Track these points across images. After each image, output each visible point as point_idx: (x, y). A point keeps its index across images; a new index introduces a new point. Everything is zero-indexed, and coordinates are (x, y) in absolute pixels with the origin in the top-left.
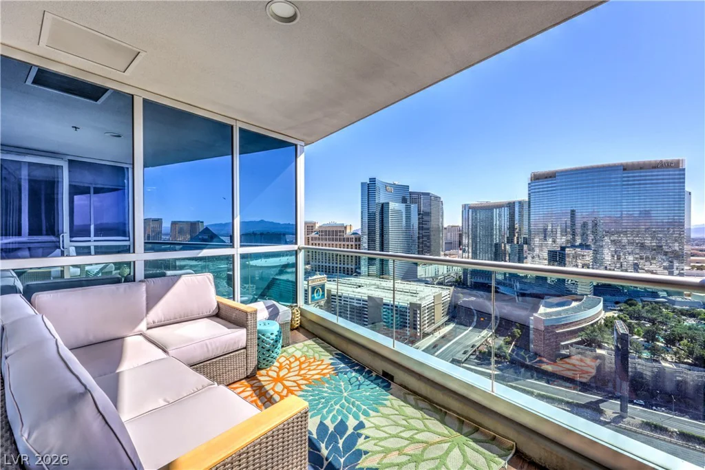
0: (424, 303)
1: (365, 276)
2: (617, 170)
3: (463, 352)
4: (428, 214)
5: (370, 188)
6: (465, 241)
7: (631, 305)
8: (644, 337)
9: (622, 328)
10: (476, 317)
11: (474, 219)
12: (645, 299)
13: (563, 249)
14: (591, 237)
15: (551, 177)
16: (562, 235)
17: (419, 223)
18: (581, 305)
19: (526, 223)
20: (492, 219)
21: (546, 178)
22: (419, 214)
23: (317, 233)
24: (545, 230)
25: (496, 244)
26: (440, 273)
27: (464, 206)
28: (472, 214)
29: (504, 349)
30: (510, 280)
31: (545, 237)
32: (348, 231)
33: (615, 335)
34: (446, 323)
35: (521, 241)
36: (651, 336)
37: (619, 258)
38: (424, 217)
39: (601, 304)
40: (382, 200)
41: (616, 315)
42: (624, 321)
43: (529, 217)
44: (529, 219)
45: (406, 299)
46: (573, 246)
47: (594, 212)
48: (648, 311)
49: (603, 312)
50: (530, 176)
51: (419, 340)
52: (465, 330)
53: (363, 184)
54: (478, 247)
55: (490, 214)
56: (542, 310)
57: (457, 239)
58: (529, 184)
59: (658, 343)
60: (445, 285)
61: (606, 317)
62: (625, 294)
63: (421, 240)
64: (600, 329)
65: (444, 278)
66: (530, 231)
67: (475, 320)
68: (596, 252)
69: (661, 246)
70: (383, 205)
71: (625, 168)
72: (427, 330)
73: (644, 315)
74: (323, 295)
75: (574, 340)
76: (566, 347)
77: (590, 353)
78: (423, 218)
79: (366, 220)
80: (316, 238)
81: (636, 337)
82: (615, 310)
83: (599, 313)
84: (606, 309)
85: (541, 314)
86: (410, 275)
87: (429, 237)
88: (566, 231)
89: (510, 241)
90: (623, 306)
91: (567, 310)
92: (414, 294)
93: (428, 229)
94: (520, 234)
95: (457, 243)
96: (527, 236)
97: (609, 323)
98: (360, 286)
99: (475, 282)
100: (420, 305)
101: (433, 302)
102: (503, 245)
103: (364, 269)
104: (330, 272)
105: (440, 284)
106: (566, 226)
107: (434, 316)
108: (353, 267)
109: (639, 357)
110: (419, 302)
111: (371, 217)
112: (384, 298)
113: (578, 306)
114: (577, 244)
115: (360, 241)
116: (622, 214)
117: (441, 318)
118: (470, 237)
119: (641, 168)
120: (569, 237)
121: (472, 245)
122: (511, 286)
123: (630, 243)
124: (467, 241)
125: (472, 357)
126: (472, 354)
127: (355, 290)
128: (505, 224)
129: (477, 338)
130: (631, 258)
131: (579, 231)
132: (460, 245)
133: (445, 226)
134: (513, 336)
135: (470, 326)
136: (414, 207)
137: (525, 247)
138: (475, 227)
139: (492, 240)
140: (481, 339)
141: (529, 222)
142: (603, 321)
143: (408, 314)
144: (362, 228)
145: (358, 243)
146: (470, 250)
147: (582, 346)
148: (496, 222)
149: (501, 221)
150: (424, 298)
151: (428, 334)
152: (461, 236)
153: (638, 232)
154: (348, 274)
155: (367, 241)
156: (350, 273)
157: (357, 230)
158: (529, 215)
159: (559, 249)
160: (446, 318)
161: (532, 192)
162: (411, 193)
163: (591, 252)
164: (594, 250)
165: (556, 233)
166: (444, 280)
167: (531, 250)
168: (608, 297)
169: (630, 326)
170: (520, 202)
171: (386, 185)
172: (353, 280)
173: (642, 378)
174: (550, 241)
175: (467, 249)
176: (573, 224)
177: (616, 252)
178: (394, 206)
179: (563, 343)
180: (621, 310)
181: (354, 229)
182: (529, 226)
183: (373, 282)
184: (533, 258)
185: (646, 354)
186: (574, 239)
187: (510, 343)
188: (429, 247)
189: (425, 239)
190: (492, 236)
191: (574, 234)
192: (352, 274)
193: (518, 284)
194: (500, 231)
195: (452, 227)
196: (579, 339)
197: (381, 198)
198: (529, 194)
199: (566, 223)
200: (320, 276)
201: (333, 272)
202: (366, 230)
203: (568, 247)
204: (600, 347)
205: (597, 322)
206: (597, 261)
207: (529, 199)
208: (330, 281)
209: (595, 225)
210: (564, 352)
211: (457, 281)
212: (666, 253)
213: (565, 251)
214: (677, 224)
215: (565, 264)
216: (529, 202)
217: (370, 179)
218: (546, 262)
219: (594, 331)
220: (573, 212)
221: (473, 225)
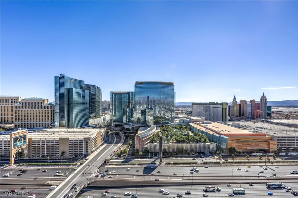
0: (92, 137)
1: (58, 127)
2: (159, 84)
3: (110, 155)
4: (94, 95)
5: (60, 80)
6: (111, 107)
7: (163, 127)
8: (166, 137)
9: (160, 135)
10: (115, 139)
11: (115, 98)
12: (166, 125)
13: (145, 110)
14: (153, 106)
15: (142, 84)
16: (145, 105)
17: (90, 99)
19: (134, 100)
20: (122, 98)
21: (140, 84)
22: (90, 95)
23: (20, 104)
24: (140, 103)
25: (123, 108)
26: (100, 122)
27: (111, 92)
28: (114, 96)
29: (126, 150)
30: (128, 122)
31: (140, 105)
32: (45, 102)
33: (159, 138)
34: (103, 144)
35: (132, 107)
36: (167, 136)
37: (160, 112)
38: (92, 97)
39: (155, 128)
40: (69, 87)
41: (159, 131)
42: (161, 132)
43: (135, 98)
45: (83, 136)
46: (148, 109)
47: (154, 97)
48: (167, 128)
50: (135, 83)
51: (90, 154)
52: (111, 145)
53: (55, 77)
54: (116, 110)
55: (121, 96)
56: (139, 132)
57: (108, 107)
58: (135, 86)
59: (169, 138)
60: (102, 127)
62: (161, 124)
63: (91, 107)
64: (155, 136)
65: (102, 124)
66: (135, 103)
67: (115, 140)
69: (169, 108)
70: (69, 89)
71: (162, 83)
72: (93, 149)
73: (166, 130)
74: (25, 142)
75: (148, 141)
76: (146, 144)
77: (153, 145)
78: (91, 97)
79: (58, 96)
80: (19, 107)
81: (164, 137)
83: (155, 131)
84: (157, 129)
85: (139, 134)
86: (85, 124)
87: (95, 106)
89: (128, 107)
90: (161, 128)
91: (146, 131)
92: (86, 133)
93: (94, 102)
94: (132, 105)
95: (108, 108)
96: (134, 105)
97: (158, 133)
98: (53, 133)
99: (115, 125)
100: (90, 138)
101: (97, 136)
102: (126, 109)
103: (57, 123)
104: (32, 127)
105: (100, 127)
107: (97, 142)
108: (50, 123)
109: (165, 143)
110: (89, 137)
111: (62, 96)
112: (69, 138)
113: (150, 129)
114: (149, 108)
115: (54, 107)
116: (161, 98)
117: (100, 142)
118: (113, 106)
119: (165, 84)
120: (147, 105)
121: (114, 109)
122: (129, 125)
123: (163, 107)
124: (112, 108)
125: (114, 156)
126: (114, 155)
127: (50, 136)
128: (127, 101)
129: (116, 148)
130: (163, 112)
131: (150, 103)
132: (109, 109)
133: (103, 100)
134: (129, 144)
135: (113, 143)
136: (87, 92)
137: (134, 109)
138: (115, 101)
139: (122, 107)
140: (117, 148)
141: (135, 100)
142: (156, 133)
143: (83, 144)
144: (55, 101)
145: (52, 109)
146: (113, 111)
147: (150, 143)
148: (123, 100)
149: (125, 99)
150: (92, 134)
151: (94, 151)
152: (109, 105)
153: (165, 104)
154: (45, 127)
155: (59, 108)
156: (47, 126)
157: (53, 102)
158: (135, 97)
160: (103, 142)
161: (136, 89)
162: (85, 85)
164: (154, 110)
165: (143, 104)
166: (102, 125)
167: (136, 110)
168: (157, 125)
169: (163, 134)
170: (132, 92)
171: (71, 79)
172: (49, 130)
173: (165, 149)
174: (141, 107)
175: (112, 110)
176: (148, 101)
177: (159, 110)
178: (75, 90)
179: (145, 143)
180: (160, 129)
181: (49, 102)
182: (135, 102)
183: (63, 130)
184: (136, 113)
185: (166, 142)
186: (148, 106)
187: (128, 147)
188: (95, 110)
189: (93, 106)
190: (122, 105)
191: (148, 105)
192: (48, 127)
193: (131, 124)
194: (125, 103)
195: (106, 101)
196: (150, 141)
197: (68, 86)
199: (146, 101)
200: (22, 131)
201: (34, 127)
202: (58, 102)
204: (155, 142)
206: (155, 113)
207: (135, 91)
208: (31, 132)
209: (154, 101)
210: (145, 146)
211: (108, 125)
212: (170, 110)
213: (146, 110)
214: (173, 101)
215: (146, 115)
216: (135, 92)
217: (61, 75)
218: (140, 115)
219: (154, 137)
220: (148, 97)
221: (114, 100)
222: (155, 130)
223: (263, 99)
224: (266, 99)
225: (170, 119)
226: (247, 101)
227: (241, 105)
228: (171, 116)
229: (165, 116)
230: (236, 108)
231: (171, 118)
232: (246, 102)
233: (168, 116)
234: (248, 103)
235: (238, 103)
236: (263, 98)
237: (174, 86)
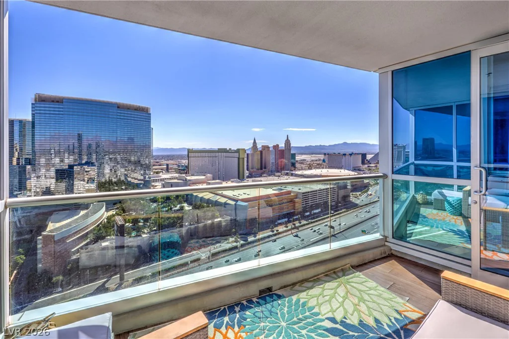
2: (114, 107)
9: (119, 221)
13: (71, 167)
14: (94, 157)
15: (58, 102)
16: (70, 155)
18: (88, 212)
21: (53, 101)
33: (115, 228)
39: (104, 207)
41: (114, 213)
43: (34, 138)
44: (33, 143)
46: (80, 164)
47: (97, 136)
49: (106, 213)
50: (34, 97)
56: (51, 226)
58: (33, 104)
59: (140, 224)
61: (108, 217)
64: (104, 227)
66: (34, 151)
68: (99, 168)
69: (139, 161)
71: (119, 107)
73: (131, 208)
75: (84, 243)
76: (77, 252)
77: (97, 248)
81: (128, 224)
82: (114, 209)
84: (107, 210)
85: (50, 231)
88: (73, 152)
90: (119, 205)
91: (77, 219)
96: (29, 156)
106: (74, 147)
109: (130, 237)
113: (86, 213)
114: (84, 162)
116: (117, 139)
119: (128, 109)
120: (77, 156)
130: (122, 170)
131: (85, 151)
137: (29, 168)
142: (106, 220)
147: (90, 246)
153: (127, 152)
158: (33, 135)
159: (67, 167)
161: (36, 113)
163: (96, 168)
165: (64, 154)
167: (36, 170)
170: (20, 121)
174: (57, 160)
176: (80, 146)
177: (113, 166)
179: (73, 250)
180: (117, 208)
182: (33, 146)
184: (38, 177)
185: (134, 234)
186: (81, 159)
196: (88, 240)
198: (32, 114)
199: (73, 145)
203: (76, 165)
204: (104, 241)
205: (102, 222)
206: (100, 174)
207: (33, 119)
209: (98, 146)
210: (74, 257)
212: (142, 165)
213: (73, 168)
214: (147, 146)
215: (73, 181)
216: (33, 123)
218: (53, 181)
219: (100, 229)
220: (80, 135)
222: (102, 213)
223: (288, 144)
224: (290, 144)
225: (141, 184)
226: (270, 146)
227: (263, 152)
228: (145, 178)
229: (129, 179)
230: (257, 157)
231: (142, 182)
232: (268, 147)
233: (135, 179)
234: (270, 149)
235: (259, 150)
236: (288, 142)
237: (150, 114)
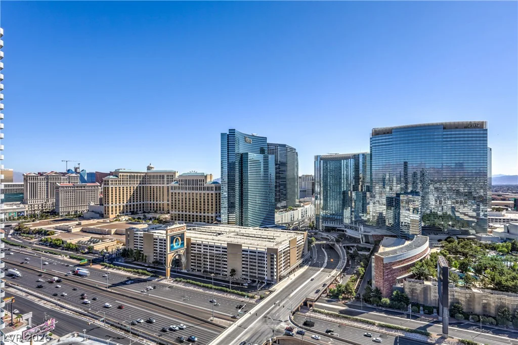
0: (281, 248)
1: (225, 224)
2: (438, 129)
3: (315, 291)
4: (284, 164)
5: (229, 139)
6: (317, 189)
7: (450, 242)
8: (459, 268)
9: (443, 262)
10: (327, 258)
11: (325, 169)
12: (459, 236)
13: (398, 195)
14: (419, 185)
15: (388, 133)
16: (397, 184)
17: (276, 173)
18: (412, 243)
19: (368, 173)
20: (341, 169)
21: (384, 133)
22: (276, 164)
23: (177, 183)
24: (384, 180)
25: (344, 192)
26: (296, 219)
27: (317, 157)
28: (324, 164)
29: (351, 286)
30: (356, 224)
31: (384, 185)
32: (208, 180)
33: (438, 269)
34: (301, 266)
35: (365, 189)
36: (464, 267)
37: (440, 203)
38: (281, 167)
39: (428, 243)
40: (241, 151)
41: (439, 251)
42: (445, 256)
43: (371, 168)
44: (371, 170)
45: (264, 244)
46: (406, 193)
47: (422, 163)
48: (462, 247)
49: (429, 249)
50: (371, 132)
51: (276, 283)
52: (319, 270)
53: (222, 135)
54: (329, 195)
55: (338, 164)
56: (381, 249)
57: (310, 187)
58: (371, 138)
59: (469, 273)
60: (299, 230)
61: (432, 253)
62: (444, 233)
63: (278, 189)
64: (427, 264)
65: (299, 223)
66: (371, 180)
67: (326, 261)
68: (423, 198)
69: (471, 193)
70: (242, 155)
71: (445, 127)
72: (283, 273)
73: (459, 250)
74: (183, 244)
75: (407, 275)
76: (401, 281)
77: (419, 285)
78: (279, 168)
79: (226, 169)
80: (175, 188)
81: (454, 269)
82: (438, 247)
83: (426, 250)
84: (431, 246)
85: (381, 254)
86: (267, 222)
87: (285, 186)
88: (400, 181)
89: (355, 189)
90: (444, 243)
91: (402, 248)
92: (271, 239)
93: (285, 178)
94: (363, 182)
95: (311, 191)
96: (369, 184)
97: (434, 257)
98: (219, 234)
99: (325, 227)
100: (277, 249)
101: (289, 247)
102: (349, 192)
103: (224, 217)
104: (191, 220)
105: (295, 229)
106: (400, 176)
107: (289, 259)
108: (214, 215)
109: (456, 286)
110: (275, 247)
111: (231, 167)
112: (243, 245)
113: (410, 244)
114: (409, 191)
115: (220, 189)
116: (442, 166)
117: (295, 261)
118: (322, 186)
119: (457, 128)
120: (403, 185)
121: (324, 193)
122: (356, 229)
123: (449, 190)
124: (319, 189)
125: (324, 295)
126: (323, 293)
127: (215, 237)
128: (352, 174)
129: (327, 278)
130: (449, 202)
131: (410, 179)
132: (313, 193)
133: (300, 175)
134: (358, 274)
135: (321, 267)
136: (271, 158)
137: (368, 194)
138: (325, 177)
139: (340, 188)
140: (331, 279)
141: (371, 172)
142: (429, 257)
143: (266, 259)
144: (222, 178)
145: (218, 192)
146: (322, 198)
147: (413, 280)
148: (344, 172)
149: (348, 171)
150: (281, 243)
151: (284, 277)
152: (313, 184)
153: (455, 180)
154: (208, 222)
155: (227, 190)
156: (210, 221)
157: (218, 179)
158: (371, 166)
159: (395, 196)
160: (301, 261)
161: (373, 146)
162: (269, 145)
163: (420, 198)
164: (422, 197)
165: (393, 182)
166: (299, 225)
167: (373, 196)
168: (433, 236)
169: (449, 260)
170: (363, 154)
171: (245, 137)
172: (214, 228)
173: (458, 303)
174: (388, 189)
175: (319, 196)
177: (438, 197)
178: (253, 156)
179: (398, 278)
180: (442, 247)
181: (214, 179)
182: (371, 176)
183: (233, 229)
184: (374, 203)
185: (461, 283)
186: (406, 188)
187: (356, 280)
188: (285, 195)
189: (282, 187)
190: (340, 184)
191: (406, 183)
192: (212, 223)
193: (362, 227)
194: (347, 180)
195: (306, 176)
196: (411, 273)
197: (241, 149)
198: (371, 147)
199: (400, 173)
200: (179, 225)
201: (193, 221)
202: (226, 180)
203: (402, 194)
204: (427, 279)
205: (425, 257)
206: (424, 204)
207: (371, 152)
208: (190, 229)
209: (423, 175)
210: (399, 285)
211: (310, 226)
212: (474, 198)
213: (399, 197)
214: (482, 174)
215: (399, 209)
216: (371, 155)
217: (230, 130)
218: (385, 207)
219: (422, 265)
220: (406, 164)
221: (324, 174)
222: (424, 249)
225: (473, 222)
228: (478, 214)
229: (457, 214)
231: (475, 220)
233: (465, 215)
237: (486, 130)
